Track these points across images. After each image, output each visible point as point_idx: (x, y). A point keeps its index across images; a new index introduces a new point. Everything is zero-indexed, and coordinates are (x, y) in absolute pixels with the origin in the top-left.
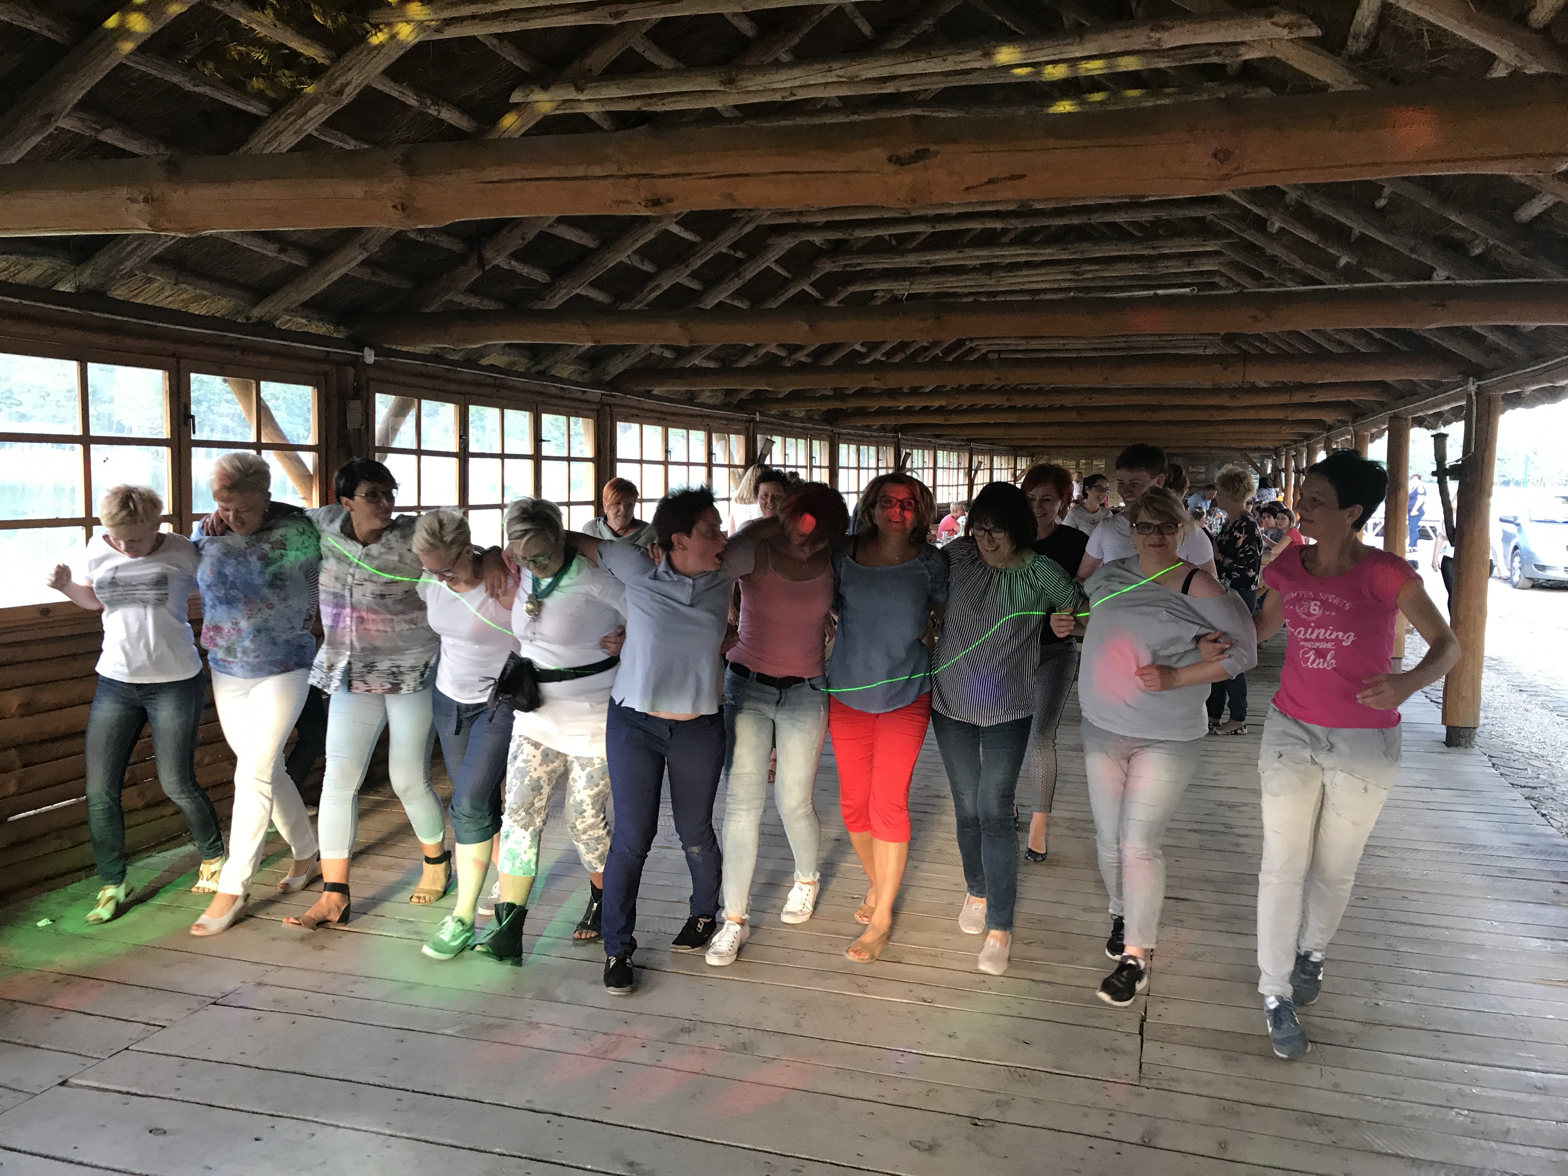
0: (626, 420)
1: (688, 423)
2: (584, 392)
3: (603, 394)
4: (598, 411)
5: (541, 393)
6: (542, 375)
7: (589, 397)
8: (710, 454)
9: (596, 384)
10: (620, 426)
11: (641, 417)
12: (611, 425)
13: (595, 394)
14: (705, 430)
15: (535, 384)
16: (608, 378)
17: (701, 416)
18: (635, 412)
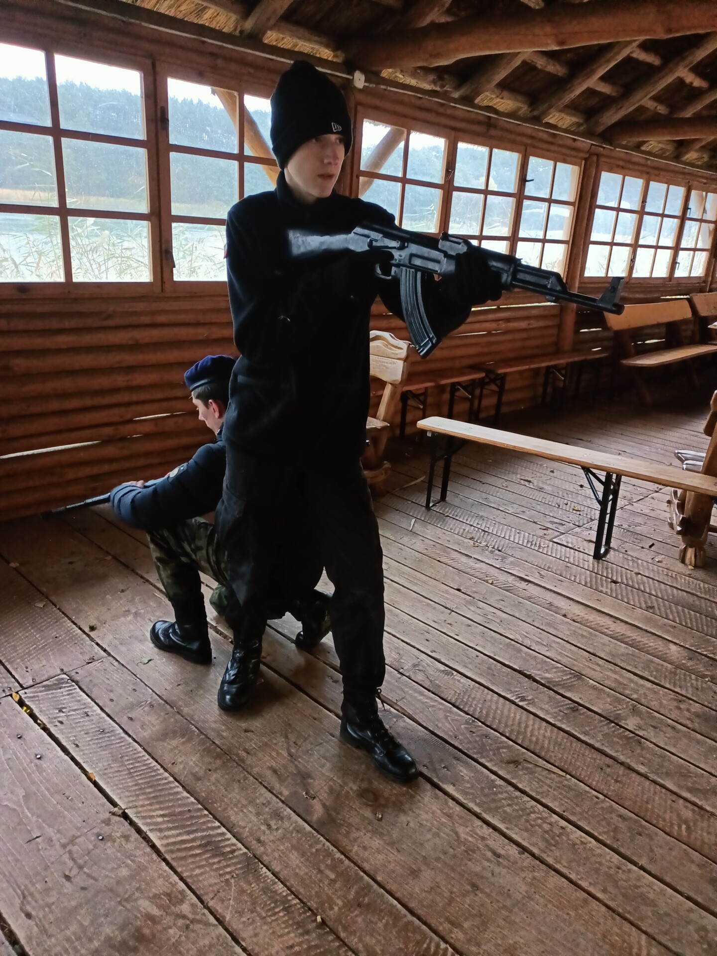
0: (610, 170)
1: (669, 177)
2: (575, 140)
3: (592, 144)
4: (586, 160)
5: (532, 137)
6: (536, 120)
7: (577, 145)
8: (686, 208)
9: (588, 134)
10: (605, 176)
11: (625, 168)
12: (596, 174)
13: (585, 143)
14: (684, 187)
15: (529, 128)
16: (601, 129)
17: (683, 173)
18: (621, 163)
